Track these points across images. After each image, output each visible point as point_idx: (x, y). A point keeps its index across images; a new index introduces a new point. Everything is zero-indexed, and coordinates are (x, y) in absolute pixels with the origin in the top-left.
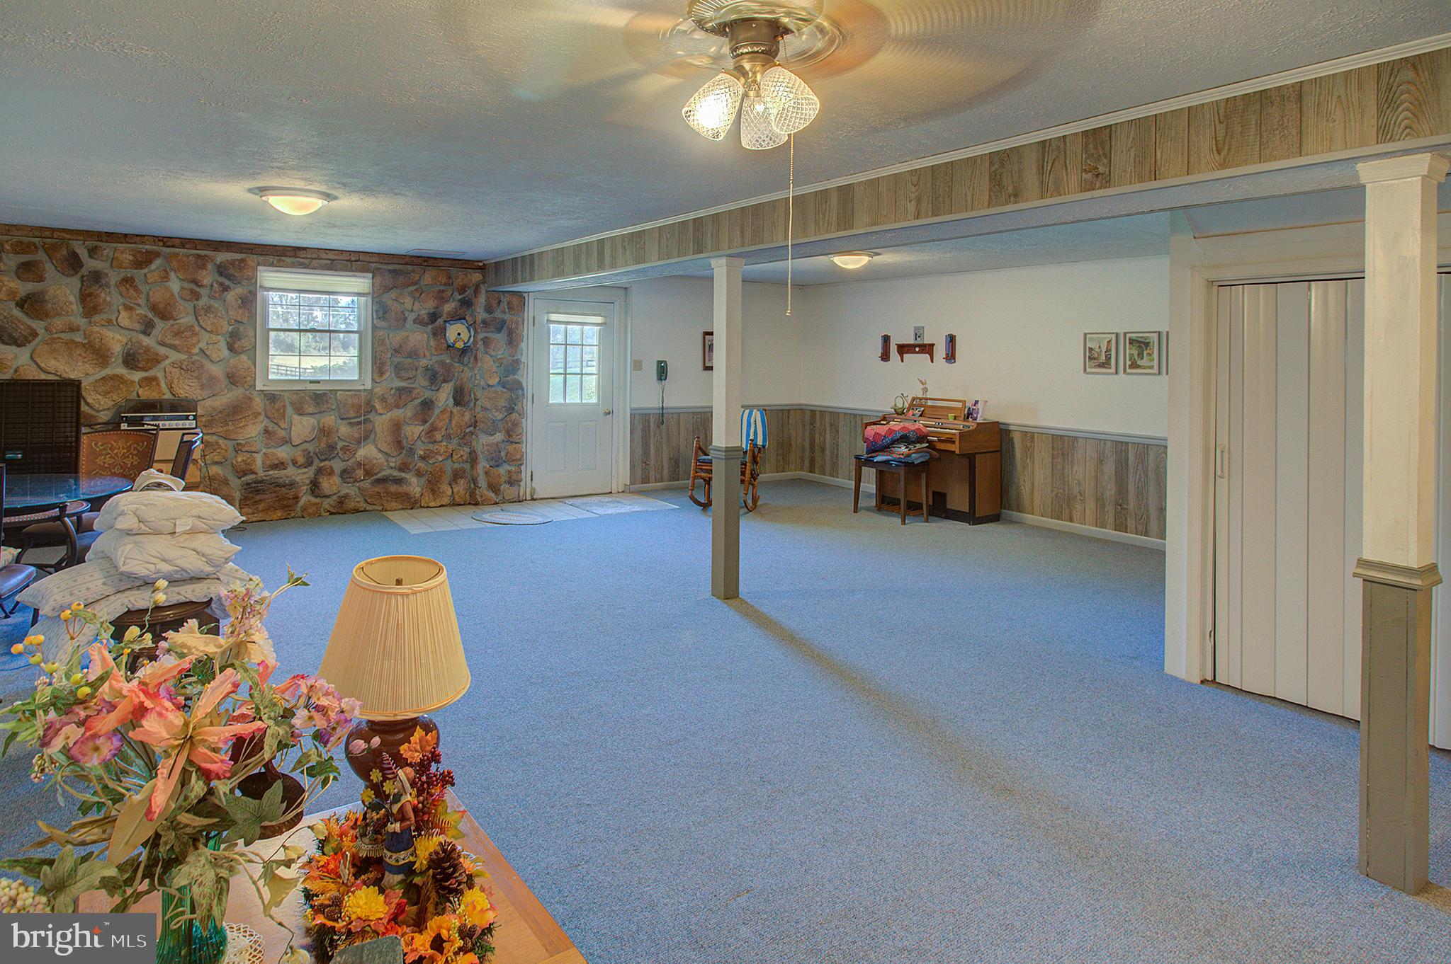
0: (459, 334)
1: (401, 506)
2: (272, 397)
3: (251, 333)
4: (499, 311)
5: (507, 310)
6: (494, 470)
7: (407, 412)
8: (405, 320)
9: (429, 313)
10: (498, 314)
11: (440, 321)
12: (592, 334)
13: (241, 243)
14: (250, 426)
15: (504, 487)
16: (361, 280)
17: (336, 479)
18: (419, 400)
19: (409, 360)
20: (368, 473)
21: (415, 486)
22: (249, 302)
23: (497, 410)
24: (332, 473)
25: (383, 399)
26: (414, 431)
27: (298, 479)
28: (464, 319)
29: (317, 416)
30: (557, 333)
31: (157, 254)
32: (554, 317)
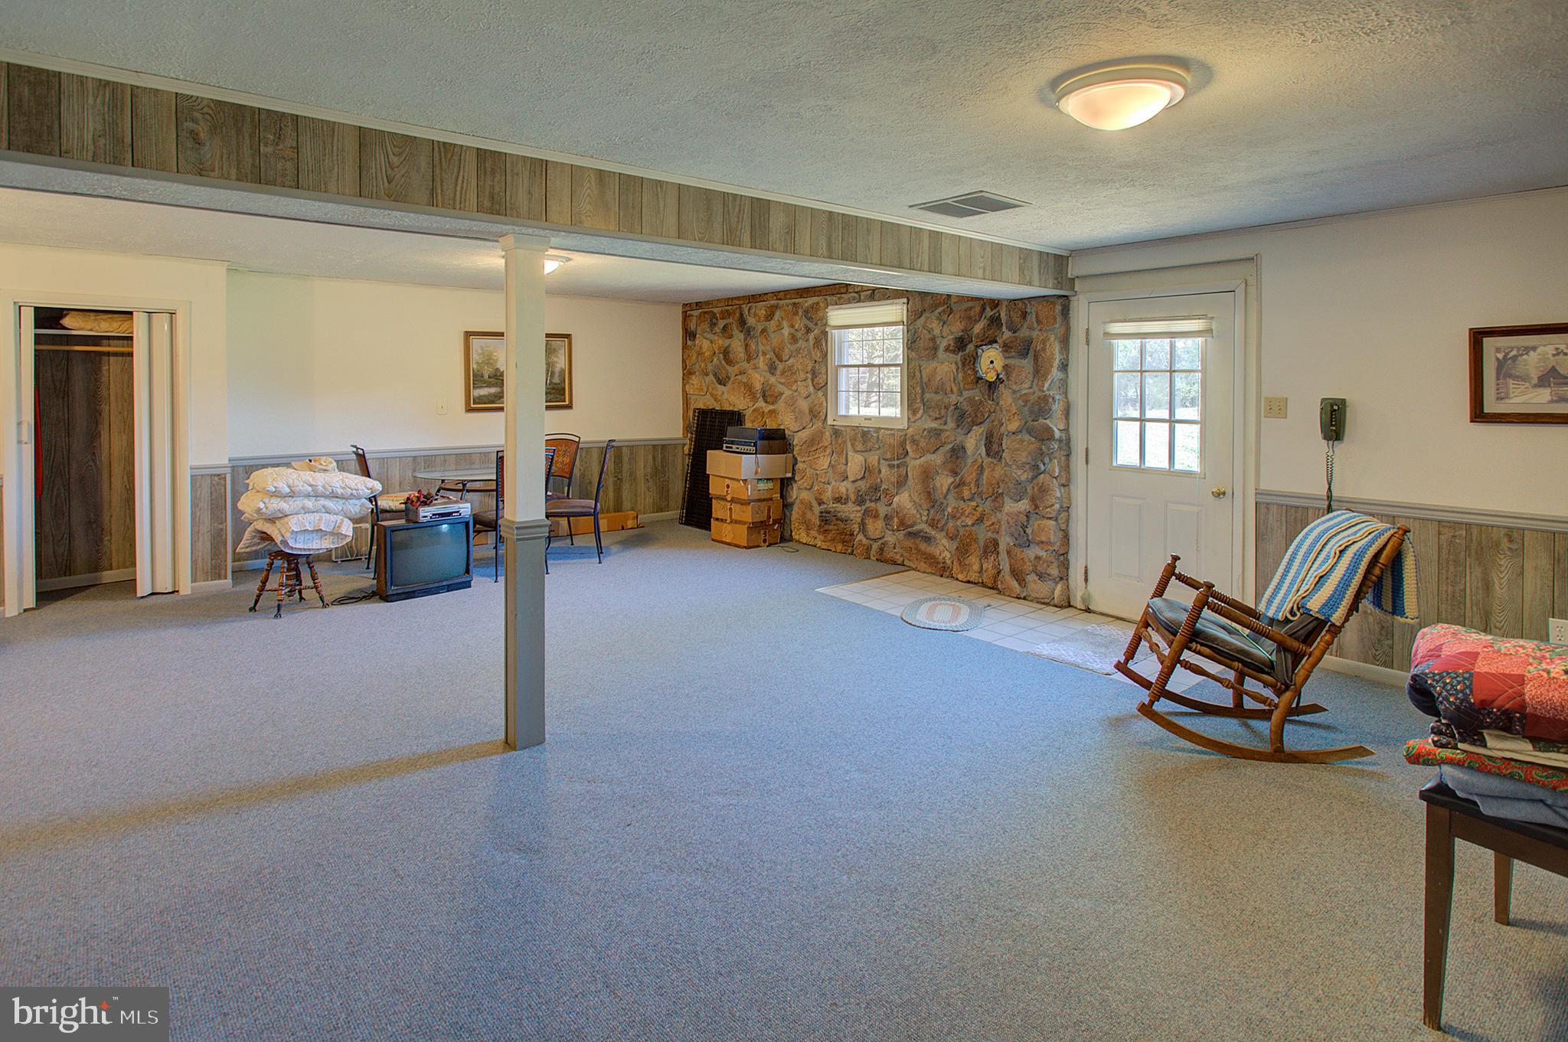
0: (992, 362)
1: (930, 570)
2: (836, 432)
3: (824, 371)
4: (1025, 326)
5: (1035, 324)
6: (1017, 550)
7: (937, 459)
8: (936, 349)
9: (956, 338)
10: (1024, 332)
11: (970, 347)
12: (1189, 350)
13: (814, 287)
14: (822, 458)
15: (1031, 578)
16: (894, 307)
17: (880, 524)
18: (950, 446)
19: (938, 397)
20: (902, 523)
21: (944, 548)
22: (821, 341)
23: (1019, 468)
24: (876, 516)
25: (914, 442)
26: (944, 481)
27: (852, 516)
28: (996, 342)
29: (864, 454)
30: (1125, 352)
31: (776, 307)
32: (1117, 328)
